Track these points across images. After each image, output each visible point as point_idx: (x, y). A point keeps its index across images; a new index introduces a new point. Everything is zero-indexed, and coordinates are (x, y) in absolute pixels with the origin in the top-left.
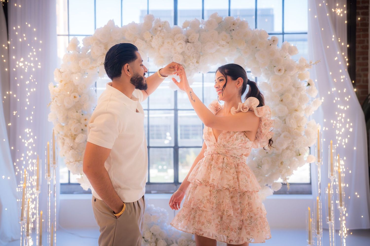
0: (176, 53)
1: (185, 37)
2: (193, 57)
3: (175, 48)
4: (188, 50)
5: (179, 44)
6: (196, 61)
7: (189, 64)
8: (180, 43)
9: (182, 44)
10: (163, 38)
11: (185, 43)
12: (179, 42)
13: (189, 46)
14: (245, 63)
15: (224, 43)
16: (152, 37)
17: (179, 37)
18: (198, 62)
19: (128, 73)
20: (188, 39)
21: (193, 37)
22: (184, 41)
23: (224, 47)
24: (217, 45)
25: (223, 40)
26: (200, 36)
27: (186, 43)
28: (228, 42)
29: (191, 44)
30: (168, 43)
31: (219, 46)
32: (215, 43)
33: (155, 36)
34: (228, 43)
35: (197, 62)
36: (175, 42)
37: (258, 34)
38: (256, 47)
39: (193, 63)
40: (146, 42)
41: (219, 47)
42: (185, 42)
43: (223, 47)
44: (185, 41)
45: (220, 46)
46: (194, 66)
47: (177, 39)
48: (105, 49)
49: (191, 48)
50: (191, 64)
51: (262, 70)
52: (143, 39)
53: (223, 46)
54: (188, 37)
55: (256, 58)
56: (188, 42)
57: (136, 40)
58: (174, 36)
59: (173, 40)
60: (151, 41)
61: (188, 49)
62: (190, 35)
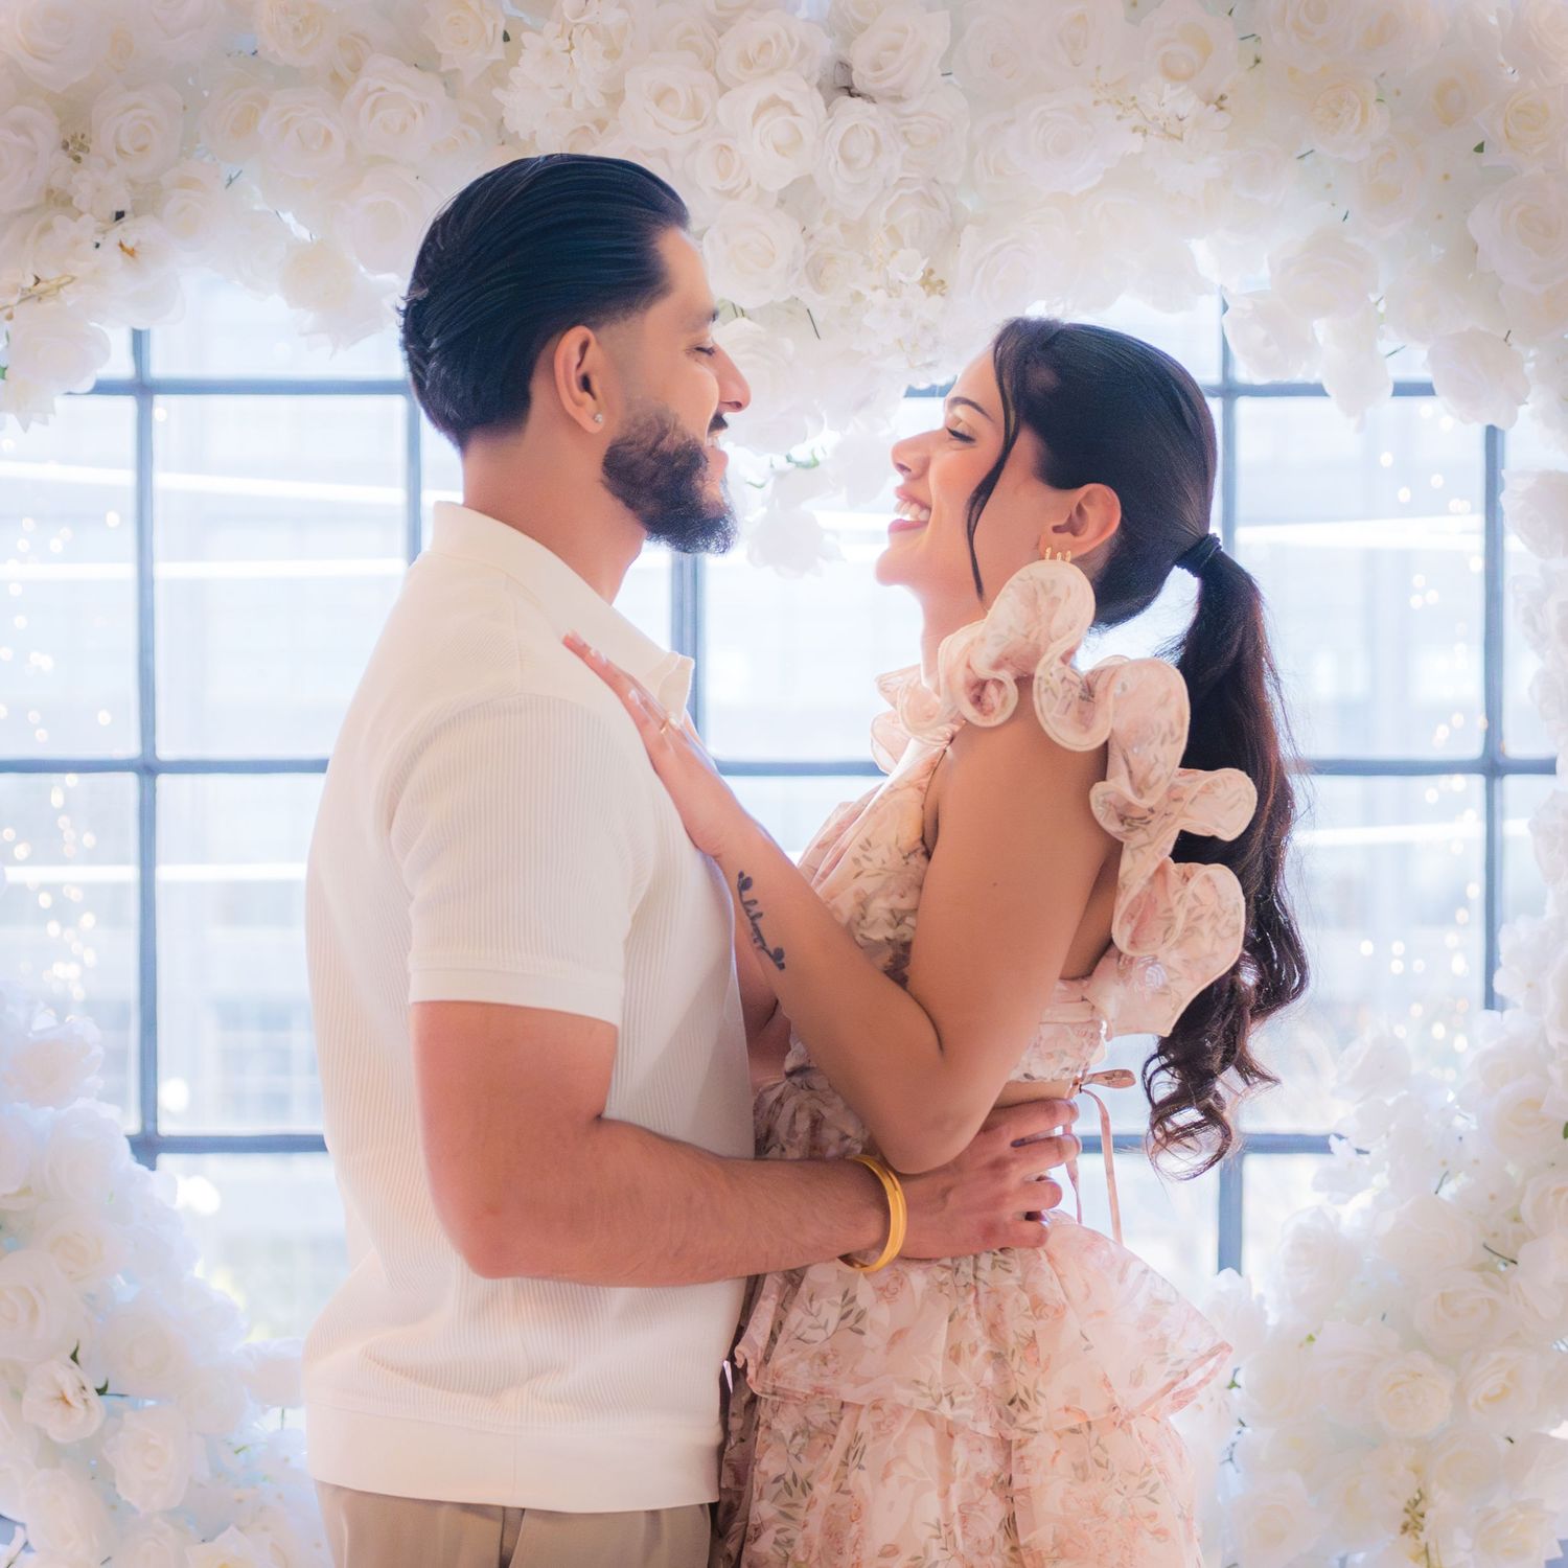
0: (730, 194)
1: (825, 48)
2: (893, 233)
3: (724, 148)
4: (841, 164)
5: (760, 110)
6: (919, 275)
7: (857, 296)
8: (774, 102)
9: (795, 114)
10: (612, 53)
11: (818, 99)
12: (760, 91)
13: (856, 125)
14: (1373, 298)
15: (1180, 101)
16: (506, 38)
17: (765, 45)
18: (934, 278)
19: (579, 404)
20: (845, 66)
21: (896, 48)
22: (807, 79)
23: (1181, 139)
24: (1119, 118)
25: (1170, 74)
26: (957, 32)
27: (827, 105)
28: (1222, 98)
29: (872, 108)
30: (658, 100)
31: (1135, 130)
32: (1096, 103)
33: (539, 33)
34: (1220, 102)
35: (933, 283)
36: (724, 89)
37: (1493, 20)
38: (1480, 148)
39: (893, 289)
40: (450, 81)
41: (1135, 144)
42: (820, 86)
43: (1172, 136)
44: (815, 79)
45: (1145, 133)
46: (906, 313)
47: (748, 62)
48: (66, 146)
49: (877, 149)
50: (879, 297)
51: (1531, 358)
52: (424, 59)
53: (1172, 132)
54: (848, 40)
55: (1476, 250)
56: (850, 91)
57: (356, 68)
58: (720, 34)
59: (709, 66)
60: (497, 75)
61: (849, 162)
62: (863, 28)
